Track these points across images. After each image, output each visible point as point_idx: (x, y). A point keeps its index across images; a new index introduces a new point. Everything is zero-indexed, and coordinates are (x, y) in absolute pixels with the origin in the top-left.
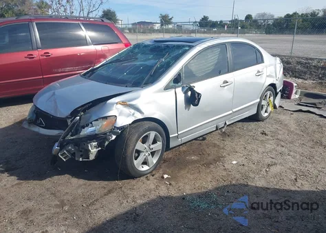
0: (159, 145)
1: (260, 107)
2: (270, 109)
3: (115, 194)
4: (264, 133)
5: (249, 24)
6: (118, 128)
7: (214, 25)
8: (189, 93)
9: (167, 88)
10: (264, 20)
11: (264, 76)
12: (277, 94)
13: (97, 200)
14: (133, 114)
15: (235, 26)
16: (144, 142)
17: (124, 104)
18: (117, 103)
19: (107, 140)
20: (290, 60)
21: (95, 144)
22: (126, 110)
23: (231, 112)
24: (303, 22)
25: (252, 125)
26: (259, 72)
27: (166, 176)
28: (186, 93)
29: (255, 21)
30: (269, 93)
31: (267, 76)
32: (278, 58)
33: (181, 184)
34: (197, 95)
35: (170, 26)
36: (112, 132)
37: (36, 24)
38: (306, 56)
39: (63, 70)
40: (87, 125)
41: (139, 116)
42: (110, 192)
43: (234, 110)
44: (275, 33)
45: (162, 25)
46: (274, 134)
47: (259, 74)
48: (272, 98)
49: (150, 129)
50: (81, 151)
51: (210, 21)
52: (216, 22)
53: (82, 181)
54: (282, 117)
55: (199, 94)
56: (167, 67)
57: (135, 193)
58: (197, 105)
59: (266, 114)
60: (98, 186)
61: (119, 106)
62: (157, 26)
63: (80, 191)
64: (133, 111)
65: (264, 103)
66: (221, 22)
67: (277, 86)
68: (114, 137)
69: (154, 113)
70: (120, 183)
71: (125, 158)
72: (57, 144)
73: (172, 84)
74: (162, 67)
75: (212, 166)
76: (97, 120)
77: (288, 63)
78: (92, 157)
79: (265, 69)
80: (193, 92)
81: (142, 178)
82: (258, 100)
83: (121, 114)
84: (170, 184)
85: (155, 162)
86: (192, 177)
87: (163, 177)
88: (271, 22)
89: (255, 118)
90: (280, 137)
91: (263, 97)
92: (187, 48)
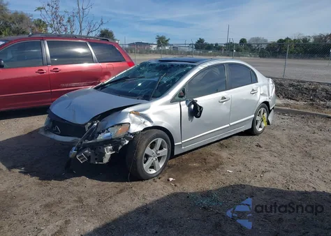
0: (165, 151)
1: (254, 122)
2: (264, 124)
3: (126, 193)
4: (258, 146)
5: (244, 47)
6: (131, 134)
7: (209, 47)
8: (192, 106)
9: (173, 101)
10: (258, 45)
11: (258, 94)
12: (270, 111)
13: (111, 197)
14: (144, 122)
15: (229, 49)
16: (152, 147)
17: (136, 113)
18: (130, 113)
19: (121, 144)
20: (283, 82)
21: (110, 147)
22: (138, 119)
23: (228, 125)
24: (295, 47)
25: (248, 138)
26: (253, 90)
27: (171, 179)
28: (189, 106)
29: (250, 45)
30: (262, 109)
31: (261, 95)
32: (270, 79)
33: (185, 186)
34: (199, 108)
35: (167, 48)
36: (126, 137)
37: (47, 42)
38: (298, 79)
39: (70, 85)
40: (103, 132)
41: (149, 124)
42: (121, 191)
43: (231, 124)
44: (269, 57)
45: (158, 46)
46: (268, 146)
47: (254, 92)
48: (265, 114)
49: (158, 136)
50: (96, 155)
51: (206, 44)
52: (212, 44)
53: (95, 182)
54: (275, 133)
55: (201, 107)
56: (173, 83)
57: (145, 192)
58: (199, 117)
59: (260, 129)
60: (110, 186)
61: (132, 115)
62: (154, 47)
63: (94, 190)
64: (143, 120)
65: (258, 118)
66: (216, 44)
67: (270, 104)
68: (127, 142)
69: (162, 123)
70: (130, 184)
71: (136, 161)
72: (74, 148)
73: (177, 98)
74: (168, 82)
75: (212, 172)
76: (113, 126)
77: (281, 85)
78: (106, 160)
79: (259, 88)
80: (196, 105)
81: (149, 180)
82: (253, 116)
83: (134, 121)
84: (175, 186)
85: (161, 167)
86: (194, 180)
87: (169, 180)
88: (264, 47)
89: (250, 132)
90: (272, 149)
91: (258, 113)
92: (190, 67)
